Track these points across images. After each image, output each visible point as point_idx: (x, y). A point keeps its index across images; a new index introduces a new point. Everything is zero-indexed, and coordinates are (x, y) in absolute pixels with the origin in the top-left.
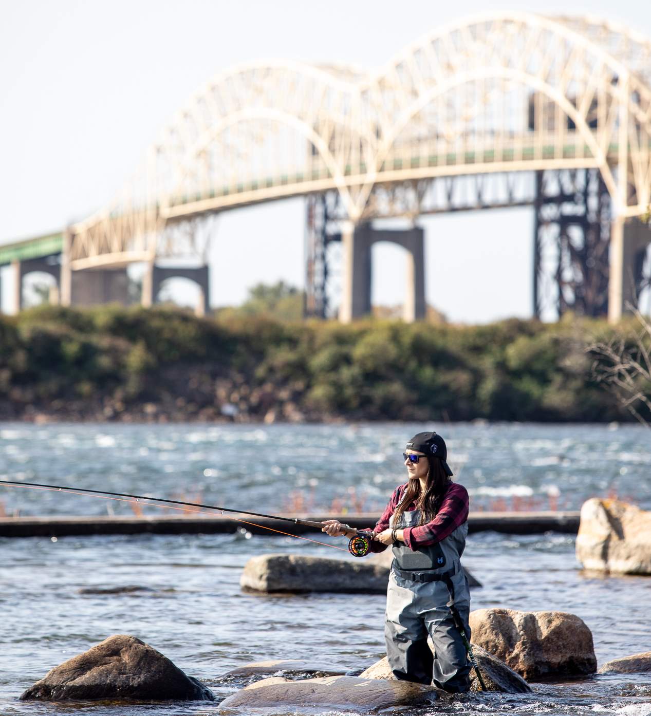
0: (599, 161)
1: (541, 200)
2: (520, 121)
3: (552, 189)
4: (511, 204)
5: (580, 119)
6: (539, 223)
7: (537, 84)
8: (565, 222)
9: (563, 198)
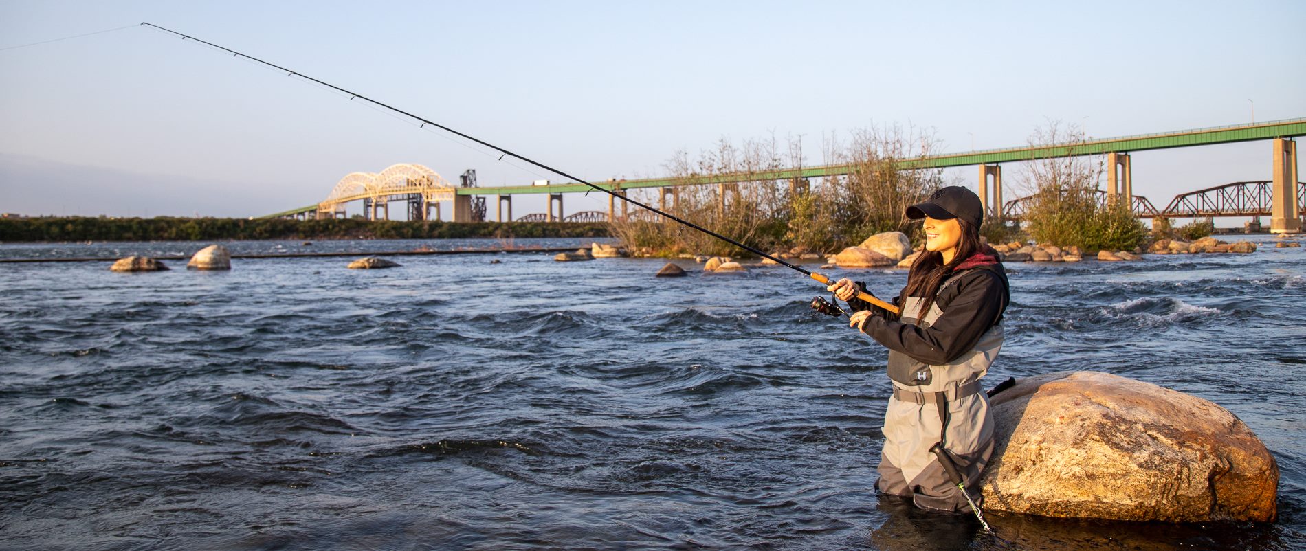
0: (421, 191)
1: (409, 199)
2: (406, 184)
3: (411, 197)
4: (403, 199)
5: (417, 184)
6: (409, 203)
7: (409, 177)
8: (414, 203)
9: (413, 198)
